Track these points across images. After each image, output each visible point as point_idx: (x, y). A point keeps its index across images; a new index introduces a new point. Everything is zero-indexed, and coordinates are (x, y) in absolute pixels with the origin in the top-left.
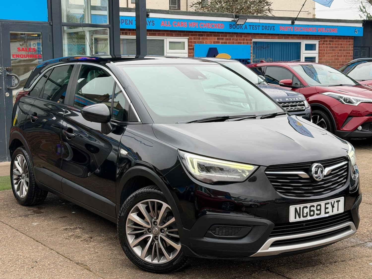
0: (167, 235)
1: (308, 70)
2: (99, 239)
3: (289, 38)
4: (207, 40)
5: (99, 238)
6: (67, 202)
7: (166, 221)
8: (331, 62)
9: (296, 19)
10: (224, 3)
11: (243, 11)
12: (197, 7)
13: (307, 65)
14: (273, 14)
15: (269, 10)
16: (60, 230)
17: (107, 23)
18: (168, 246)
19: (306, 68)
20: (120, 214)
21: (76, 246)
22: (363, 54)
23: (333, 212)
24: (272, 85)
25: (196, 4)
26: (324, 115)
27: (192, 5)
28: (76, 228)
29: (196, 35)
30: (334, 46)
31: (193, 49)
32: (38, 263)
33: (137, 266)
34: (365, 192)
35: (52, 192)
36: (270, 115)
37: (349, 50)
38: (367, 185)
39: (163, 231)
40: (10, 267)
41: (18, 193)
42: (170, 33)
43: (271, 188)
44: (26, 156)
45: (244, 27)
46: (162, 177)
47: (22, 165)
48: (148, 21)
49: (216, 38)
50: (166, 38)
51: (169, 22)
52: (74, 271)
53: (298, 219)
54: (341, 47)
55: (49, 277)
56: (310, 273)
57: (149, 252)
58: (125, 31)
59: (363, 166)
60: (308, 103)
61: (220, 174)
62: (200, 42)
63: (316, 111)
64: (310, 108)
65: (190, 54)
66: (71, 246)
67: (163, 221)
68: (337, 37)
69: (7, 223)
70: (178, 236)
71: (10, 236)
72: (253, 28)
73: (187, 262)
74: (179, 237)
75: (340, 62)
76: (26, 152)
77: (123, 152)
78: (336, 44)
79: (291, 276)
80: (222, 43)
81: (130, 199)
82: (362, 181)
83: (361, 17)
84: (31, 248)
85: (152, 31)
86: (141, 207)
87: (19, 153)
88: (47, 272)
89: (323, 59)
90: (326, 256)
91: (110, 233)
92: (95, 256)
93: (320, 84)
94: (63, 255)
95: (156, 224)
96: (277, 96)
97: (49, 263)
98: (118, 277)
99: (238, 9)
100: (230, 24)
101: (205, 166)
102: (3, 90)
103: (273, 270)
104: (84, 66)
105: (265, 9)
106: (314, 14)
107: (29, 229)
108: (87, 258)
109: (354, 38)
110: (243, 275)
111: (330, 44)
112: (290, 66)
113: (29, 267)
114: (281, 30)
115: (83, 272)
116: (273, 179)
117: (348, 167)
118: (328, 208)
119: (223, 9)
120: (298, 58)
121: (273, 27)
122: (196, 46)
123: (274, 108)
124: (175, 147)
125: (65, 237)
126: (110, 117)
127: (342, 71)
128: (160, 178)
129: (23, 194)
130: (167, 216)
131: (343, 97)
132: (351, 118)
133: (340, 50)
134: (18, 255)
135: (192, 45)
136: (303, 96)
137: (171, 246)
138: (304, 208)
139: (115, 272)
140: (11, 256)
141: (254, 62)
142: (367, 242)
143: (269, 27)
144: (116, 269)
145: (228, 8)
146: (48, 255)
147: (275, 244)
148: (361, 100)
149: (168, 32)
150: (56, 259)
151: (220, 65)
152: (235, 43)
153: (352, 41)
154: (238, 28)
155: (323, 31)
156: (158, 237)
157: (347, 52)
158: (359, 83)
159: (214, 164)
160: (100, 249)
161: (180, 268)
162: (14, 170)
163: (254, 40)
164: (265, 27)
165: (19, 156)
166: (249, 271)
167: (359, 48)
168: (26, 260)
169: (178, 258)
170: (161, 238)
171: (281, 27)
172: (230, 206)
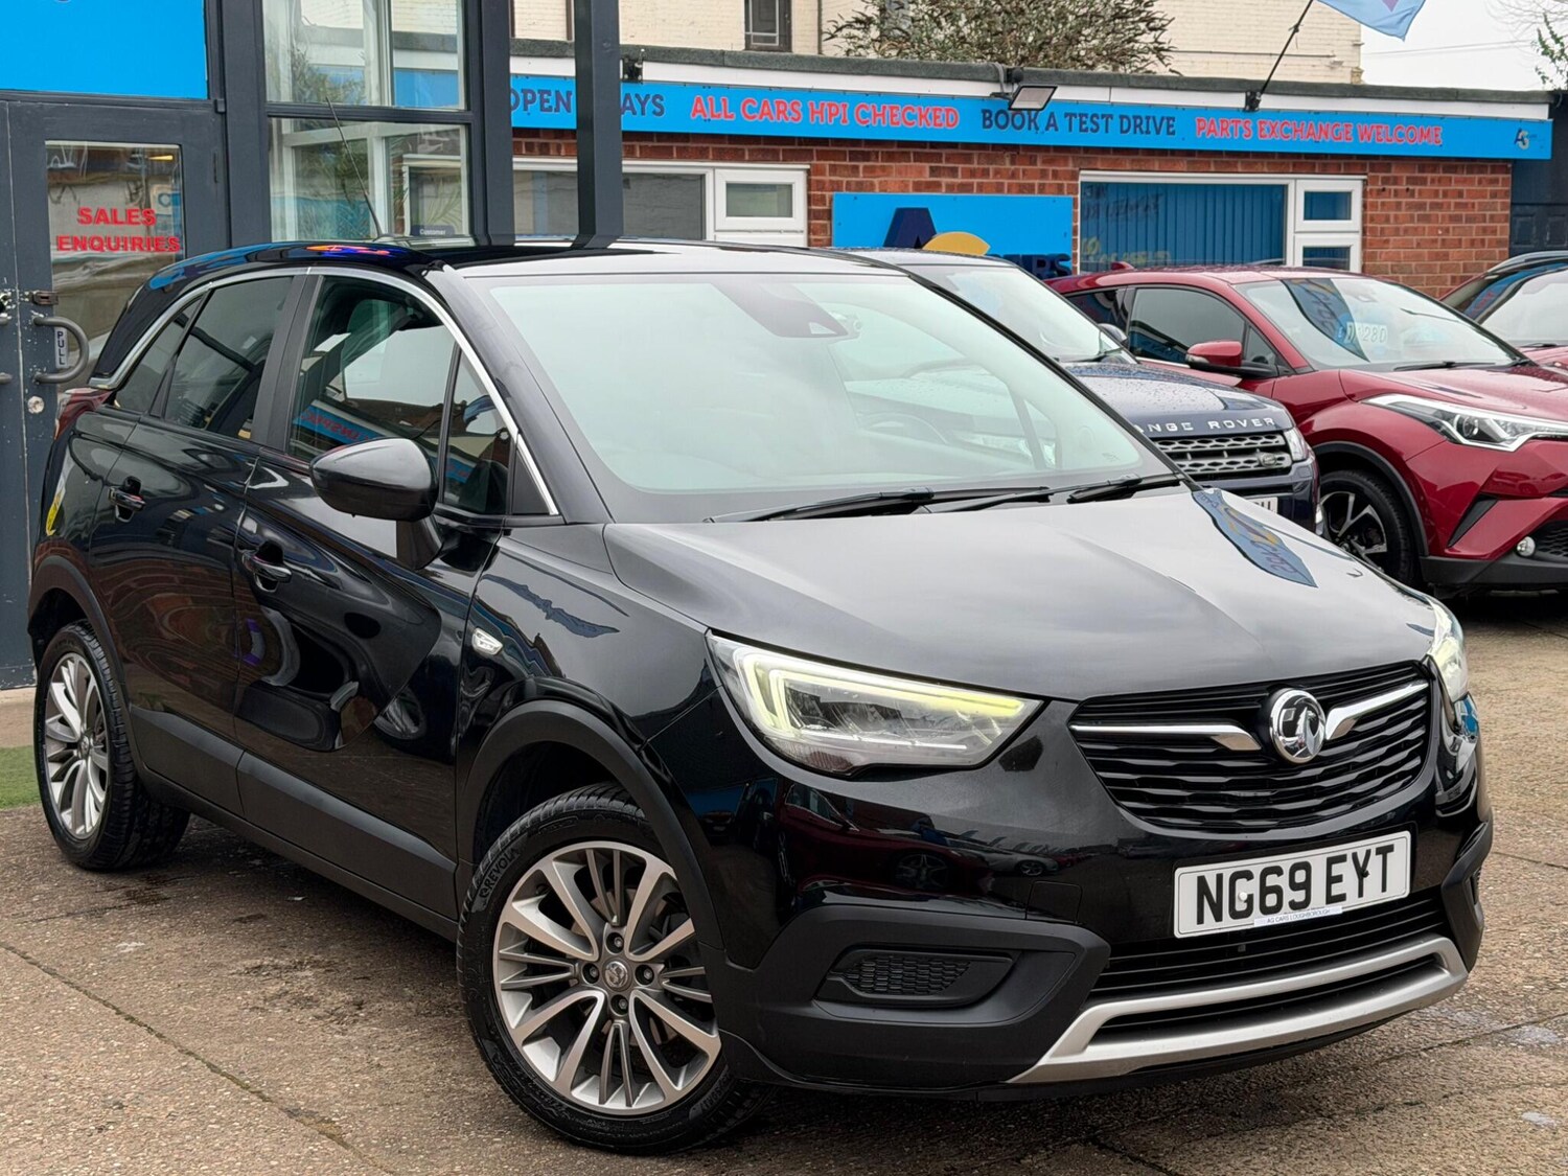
0: (666, 992)
1: (1314, 302)
2: (391, 1008)
3: (1236, 167)
4: (887, 176)
5: (390, 1006)
6: (269, 856)
7: (661, 932)
8: (1413, 267)
9: (1266, 87)
10: (968, 22)
11: (1046, 56)
12: (856, 40)
13: (1308, 281)
14: (1173, 69)
15: (1156, 48)
16: (233, 974)
17: (457, 103)
18: (671, 1036)
19: (1306, 294)
20: (470, 905)
21: (293, 1038)
22: (1551, 236)
23: (1361, 894)
24: (1152, 366)
25: (849, 25)
26: (1375, 492)
27: (833, 30)
28: (301, 963)
29: (841, 156)
30: (1428, 201)
31: (828, 214)
32: (126, 1112)
33: (540, 1122)
34: (1534, 815)
35: (203, 812)
36: (1110, 485)
37: (1492, 218)
38: (1545, 787)
39: (648, 975)
40: (8, 1127)
41: (66, 818)
42: (731, 149)
43: (1097, 791)
44: (98, 660)
45: (1042, 119)
46: (639, 749)
47: (81, 698)
48: (637, 96)
49: (927, 166)
50: (714, 168)
51: (724, 100)
52: (276, 1146)
53: (1211, 926)
54: (1457, 205)
55: (168, 1170)
56: (1268, 1155)
57: (589, 1065)
58: (542, 141)
59: (1533, 705)
60: (1303, 442)
61: (882, 736)
62: (858, 183)
63: (1341, 472)
64: (1311, 460)
65: (814, 234)
66: (270, 1039)
67: (649, 934)
68: (1442, 164)
69: (12, 945)
70: (706, 997)
71: (17, 998)
72: (1084, 126)
73: (746, 1104)
74: (710, 1001)
75: (1455, 268)
76: (97, 644)
77: (482, 643)
78: (1436, 194)
79: (1187, 1166)
80: (951, 188)
81: (512, 841)
82: (1524, 768)
83: (1543, 78)
84: (102, 1049)
85: (655, 138)
86: (557, 872)
87: (66, 650)
88: (158, 1147)
89: (1383, 256)
90: (1344, 1082)
91: (441, 984)
92: (370, 1083)
93: (1364, 363)
94: (232, 1079)
95: (619, 944)
96: (1172, 410)
97: (171, 1109)
98: (457, 1169)
99: (1024, 44)
100: (986, 108)
101: (822, 701)
102: (19, 386)
103: (1111, 1142)
104: (332, 284)
105: (1143, 46)
106: (1357, 68)
107: (102, 969)
108: (334, 1090)
109: (1513, 167)
110: (983, 1163)
111: (1412, 194)
112: (1234, 287)
113: (86, 1126)
114: (1204, 134)
115: (311, 1148)
116: (1105, 756)
117: (1428, 708)
118: (1339, 879)
119: (966, 45)
120: (1272, 251)
121: (1167, 119)
122: (841, 201)
123: (1129, 458)
124: (695, 620)
125: (250, 1001)
126: (433, 493)
127: (1461, 309)
128: (634, 750)
129: (84, 823)
130: (666, 912)
131: (1454, 415)
132: (1486, 504)
133: (1456, 219)
134: (45, 1077)
135: (823, 197)
136: (1283, 411)
137: (680, 1039)
138: (1235, 877)
139: (447, 1148)
140: (17, 1079)
141: (1087, 270)
142: (1523, 1025)
143: (1151, 121)
144: (451, 1137)
145: (986, 43)
146: (170, 1076)
147: (1113, 1030)
148: (1531, 429)
149: (720, 143)
150: (201, 1093)
151: (909, 277)
152: (1006, 190)
153: (1503, 179)
154: (1018, 123)
155: (1381, 136)
156: (627, 1002)
157: (1483, 224)
158: (1526, 358)
159: (859, 694)
160: (394, 1054)
161: (719, 1131)
162: (51, 723)
163: (1087, 176)
164: (1135, 122)
165: (70, 663)
166: (1011, 1145)
167: (1535, 209)
168: (77, 1098)
169: (711, 1091)
170: (638, 1003)
171: (1199, 120)
172: (928, 870)
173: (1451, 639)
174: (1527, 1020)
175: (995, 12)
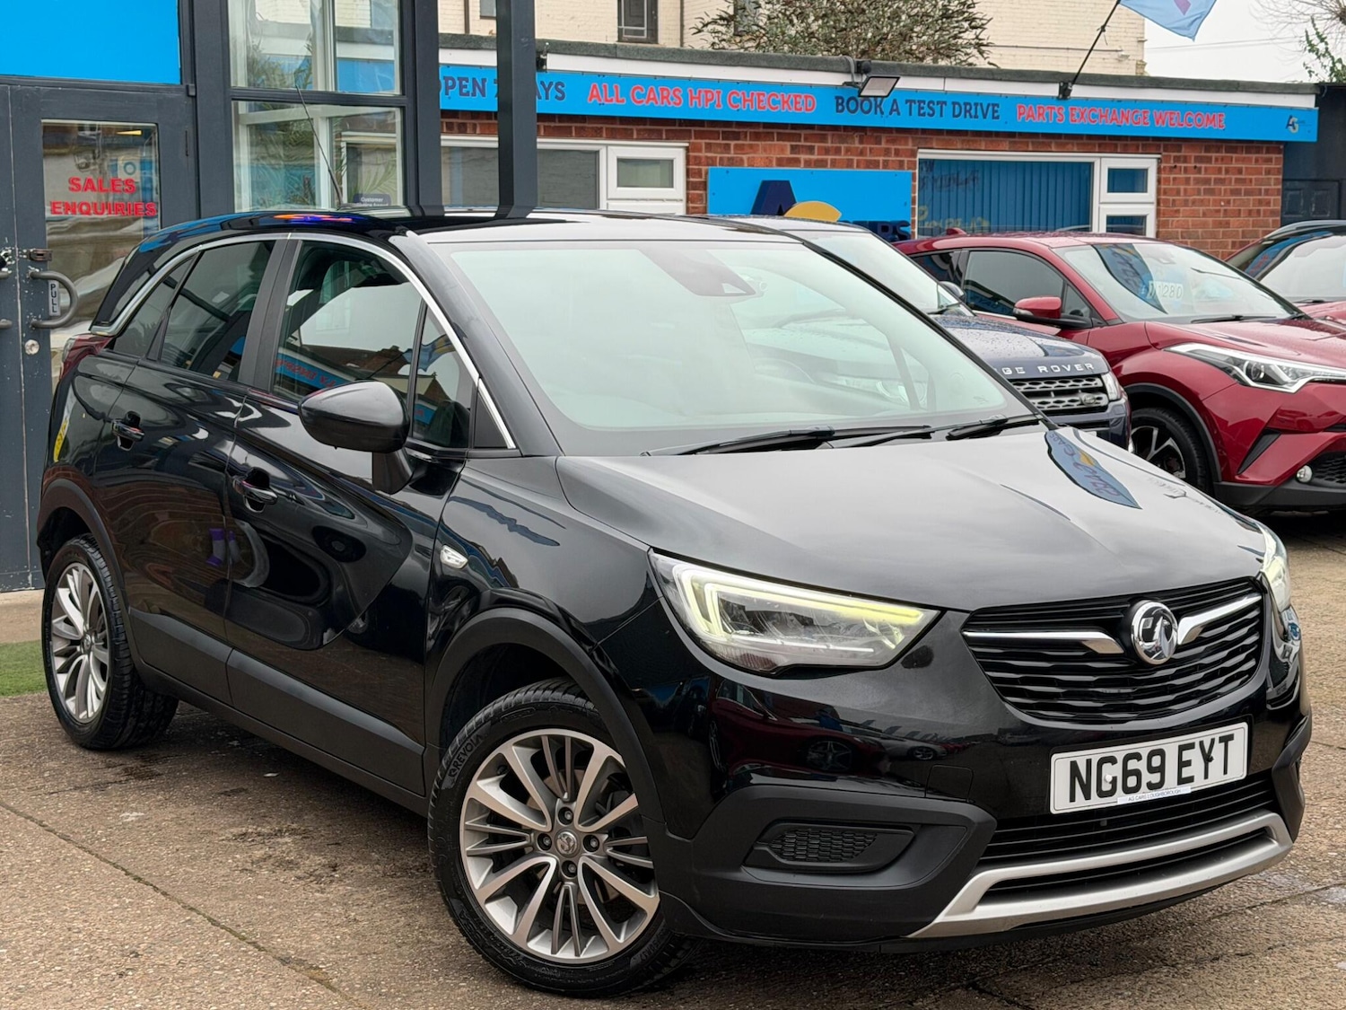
0: (610, 858)
1: (1119, 262)
2: (362, 870)
3: (1050, 147)
4: (755, 152)
5: (360, 868)
6: (247, 737)
7: (606, 808)
8: (1200, 233)
9: (1077, 78)
10: (816, 20)
11: (883, 50)
12: (720, 35)
13: (1116, 245)
14: (991, 61)
15: (977, 44)
16: (223, 840)
17: (394, 88)
18: (612, 896)
19: (1112, 256)
20: (440, 783)
21: (279, 896)
22: (1316, 207)
23: (1206, 777)
24: (988, 319)
25: (714, 22)
26: (1176, 427)
27: (700, 26)
28: (280, 831)
29: (715, 135)
30: (1213, 177)
31: (704, 185)
32: (142, 960)
33: (500, 969)
34: (1324, 706)
35: (191, 700)
36: (982, 424)
37: (1267, 192)
38: (1331, 681)
39: (594, 844)
40: (41, 973)
41: (71, 704)
42: (621, 129)
43: (986, 688)
44: (101, 569)
45: (886, 105)
46: (591, 650)
47: (85, 603)
48: (542, 83)
49: (788, 144)
50: (607, 145)
51: (616, 86)
52: (273, 989)
53: (1081, 804)
54: (1237, 181)
56: (1124, 999)
57: (543, 921)
58: (460, 121)
59: (1316, 610)
60: (1117, 383)
61: (802, 640)
62: (729, 159)
63: (1147, 410)
64: (1124, 400)
65: (692, 203)
66: (260, 897)
67: (594, 810)
68: (1224, 145)
69: (30, 815)
70: (646, 863)
71: (39, 861)
72: (922, 111)
73: (679, 954)
74: (652, 867)
75: (1235, 234)
76: (99, 556)
77: (449, 558)
78: (1220, 170)
80: (808, 163)
81: (477, 728)
82: (1312, 665)
83: (1310, 72)
84: (116, 905)
85: (557, 120)
86: (516, 756)
88: (172, 990)
89: (1174, 223)
90: (1183, 935)
91: (402, 850)
92: (349, 935)
93: (1163, 315)
94: (231, 931)
95: (569, 817)
96: (1007, 357)
97: (180, 957)
99: (865, 40)
100: (839, 95)
101: (747, 609)
102: (18, 331)
103: (988, 987)
104: (311, 247)
105: (965, 41)
106: (1141, 61)
107: (109, 836)
108: (319, 941)
109: (1284, 148)
110: (881, 1006)
111: (1198, 170)
112: (1054, 250)
113: (108, 972)
114: (1023, 119)
115: (304, 991)
116: (993, 658)
117: (1261, 617)
118: (1188, 763)
119: (814, 40)
120: (1080, 220)
121: (992, 105)
122: (715, 174)
123: (996, 401)
124: (638, 540)
125: (240, 864)
126: (404, 429)
127: (1242, 269)
128: (585, 651)
129: (86, 708)
130: (610, 789)
131: (1244, 361)
132: (1271, 437)
133: (1236, 192)
134: (69, 929)
135: (700, 171)
136: (1100, 357)
137: (621, 898)
138: (1102, 762)
139: (420, 991)
140: (45, 931)
141: (923, 235)
142: (1331, 886)
143: (979, 107)
144: (423, 982)
145: (832, 38)
146: (177, 928)
147: (998, 893)
148: (1309, 374)
149: (612, 124)
150: (205, 943)
151: (803, 244)
152: (855, 165)
153: (1276, 158)
154: (866, 108)
155: (1173, 122)
156: (576, 867)
157: (1259, 197)
158: (1301, 312)
159: (779, 604)
160: (367, 910)
161: (655, 977)
162: (57, 623)
163: (924, 154)
164: (965, 108)
165: (74, 572)
166: (903, 989)
167: (1303, 185)
168: (98, 948)
169: (649, 943)
170: (586, 868)
171: (1020, 107)
172: (835, 754)
173: (1277, 558)
174: (1334, 882)
175: (840, 11)
